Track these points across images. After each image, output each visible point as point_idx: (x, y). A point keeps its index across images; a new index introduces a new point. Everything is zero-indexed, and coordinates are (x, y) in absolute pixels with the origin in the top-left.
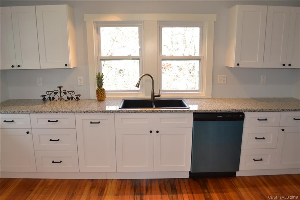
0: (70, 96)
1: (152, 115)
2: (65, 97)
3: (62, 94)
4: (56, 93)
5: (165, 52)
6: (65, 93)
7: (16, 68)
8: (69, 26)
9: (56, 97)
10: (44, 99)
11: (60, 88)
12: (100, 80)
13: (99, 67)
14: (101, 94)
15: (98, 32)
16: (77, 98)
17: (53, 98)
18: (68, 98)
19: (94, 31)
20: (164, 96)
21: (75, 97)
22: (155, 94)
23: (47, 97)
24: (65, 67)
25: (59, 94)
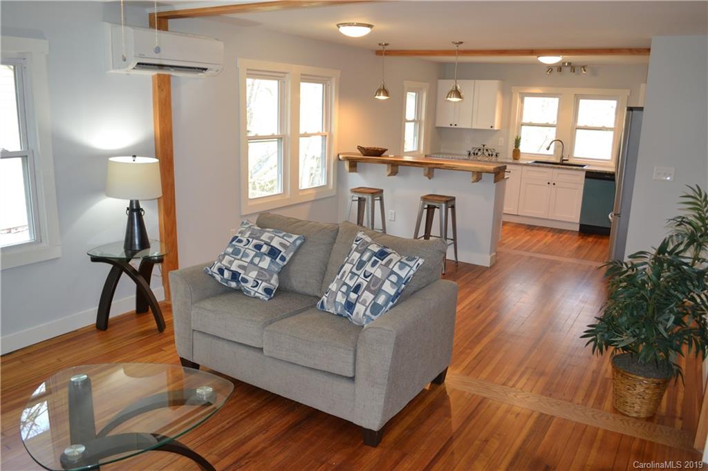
0: (490, 153)
1: (551, 170)
2: (486, 154)
3: (485, 151)
4: (480, 150)
5: (580, 123)
6: (487, 150)
7: (453, 126)
8: (499, 97)
9: (479, 153)
10: (470, 154)
11: (484, 146)
12: (517, 142)
13: (519, 130)
14: (516, 153)
15: (522, 101)
16: (496, 155)
17: (477, 154)
18: (489, 155)
19: (519, 100)
20: (571, 161)
21: (494, 154)
22: (564, 158)
23: (472, 153)
24: (490, 128)
25: (482, 150)
